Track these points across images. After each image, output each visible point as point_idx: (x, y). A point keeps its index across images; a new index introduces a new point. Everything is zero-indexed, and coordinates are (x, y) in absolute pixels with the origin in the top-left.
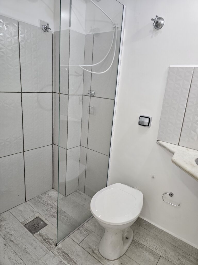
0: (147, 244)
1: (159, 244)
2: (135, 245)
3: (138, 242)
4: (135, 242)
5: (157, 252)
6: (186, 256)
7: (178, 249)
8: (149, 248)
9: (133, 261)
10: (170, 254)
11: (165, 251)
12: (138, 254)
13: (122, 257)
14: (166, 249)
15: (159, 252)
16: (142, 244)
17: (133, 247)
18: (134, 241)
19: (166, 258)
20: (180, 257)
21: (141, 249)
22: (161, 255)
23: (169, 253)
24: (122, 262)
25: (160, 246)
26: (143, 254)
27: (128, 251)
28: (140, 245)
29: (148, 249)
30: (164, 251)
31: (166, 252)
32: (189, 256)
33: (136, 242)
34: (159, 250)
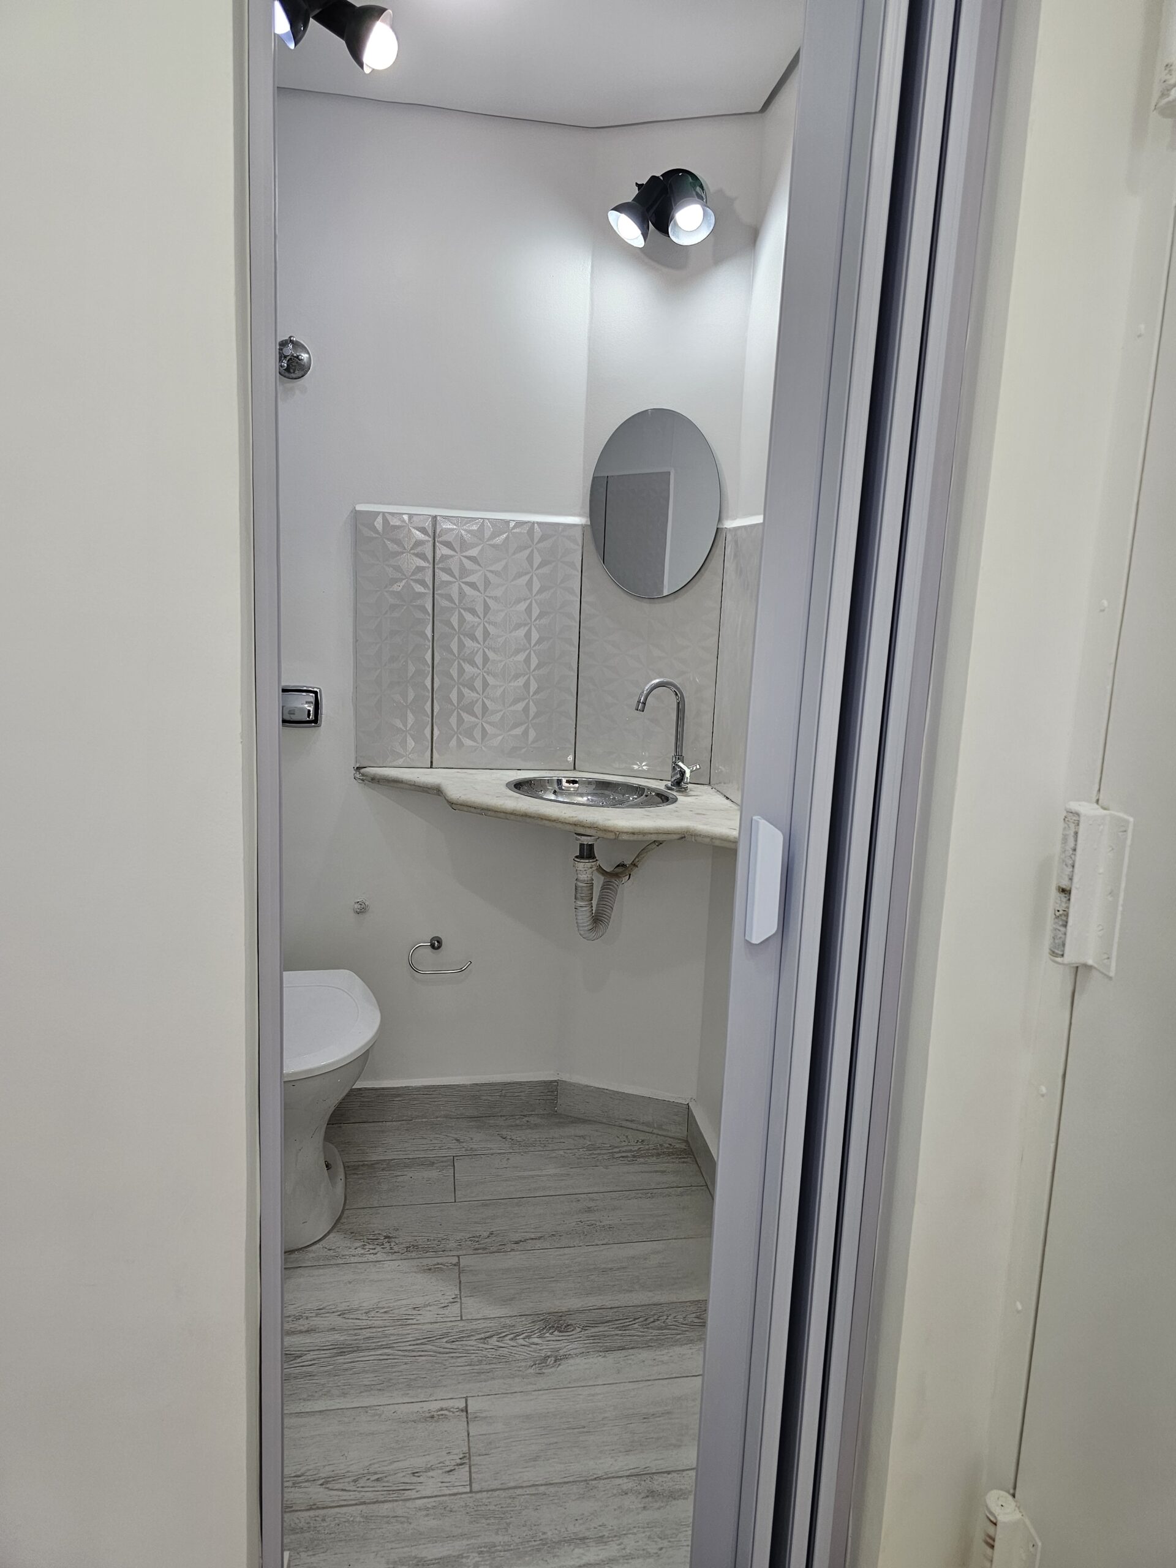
0: (395, 1153)
1: (432, 1136)
2: (362, 1174)
3: (366, 1163)
4: (356, 1168)
5: (437, 1155)
6: (518, 1122)
7: (489, 1120)
8: (409, 1159)
9: (383, 1209)
10: (474, 1141)
11: (457, 1140)
12: (385, 1187)
13: (343, 1220)
14: (456, 1136)
15: (443, 1153)
16: (378, 1162)
17: (360, 1182)
18: (348, 1167)
19: (469, 1153)
20: (504, 1133)
21: (387, 1173)
22: (455, 1155)
23: (472, 1139)
24: (350, 1229)
25: (436, 1139)
26: (400, 1179)
27: (348, 1198)
28: (376, 1166)
29: (407, 1161)
30: (454, 1141)
31: (462, 1142)
32: (527, 1119)
33: (359, 1166)
34: (440, 1148)
